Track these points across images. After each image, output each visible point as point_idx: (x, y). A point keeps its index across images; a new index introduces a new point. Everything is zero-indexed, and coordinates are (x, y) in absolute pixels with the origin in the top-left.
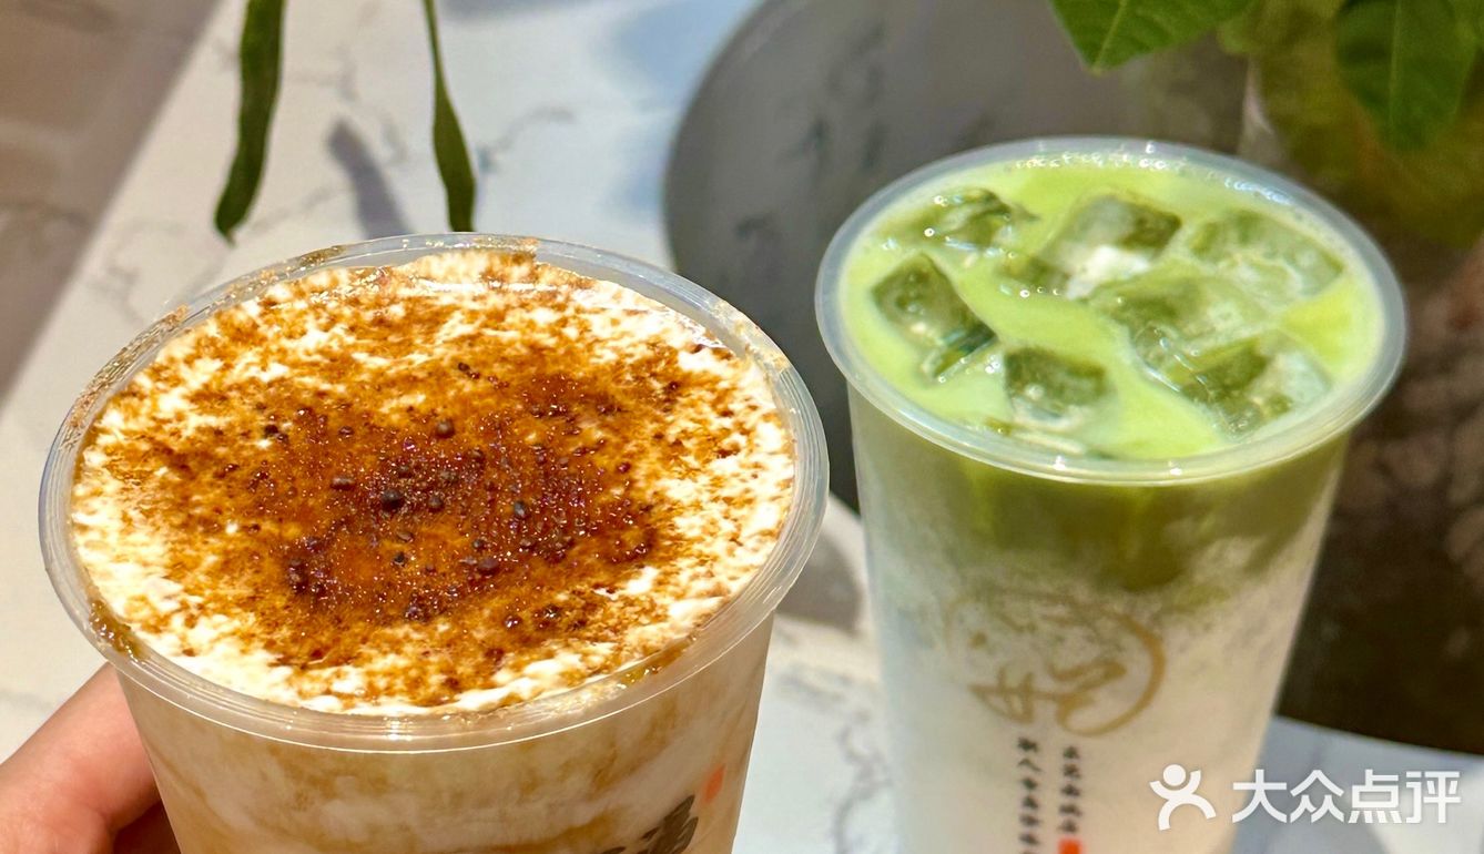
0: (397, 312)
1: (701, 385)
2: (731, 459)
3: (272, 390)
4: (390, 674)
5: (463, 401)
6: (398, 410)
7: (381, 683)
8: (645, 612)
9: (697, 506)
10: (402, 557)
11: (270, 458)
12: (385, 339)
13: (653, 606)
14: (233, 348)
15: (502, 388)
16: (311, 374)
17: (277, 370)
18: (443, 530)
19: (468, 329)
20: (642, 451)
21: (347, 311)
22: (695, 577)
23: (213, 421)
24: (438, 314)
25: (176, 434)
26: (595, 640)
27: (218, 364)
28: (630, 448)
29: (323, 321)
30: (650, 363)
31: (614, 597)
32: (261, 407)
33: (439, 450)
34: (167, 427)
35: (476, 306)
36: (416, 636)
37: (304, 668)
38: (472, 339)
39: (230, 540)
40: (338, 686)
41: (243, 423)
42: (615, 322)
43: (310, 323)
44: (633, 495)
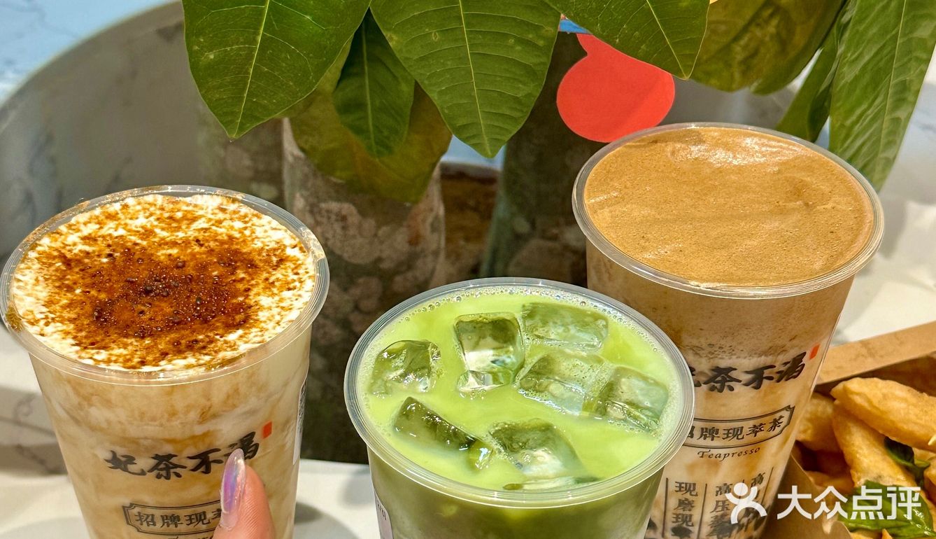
0: (179, 215)
1: (291, 261)
2: (291, 292)
3: (116, 240)
4: (119, 356)
5: (193, 255)
6: (163, 255)
7: (114, 358)
8: (230, 347)
9: (270, 308)
10: (142, 312)
11: (105, 266)
12: (170, 224)
13: (235, 344)
14: (105, 221)
15: (211, 251)
16: (135, 235)
17: (121, 232)
18: (163, 304)
19: (206, 226)
20: (257, 284)
21: (158, 212)
22: (256, 336)
23: (87, 248)
24: (196, 217)
25: (70, 251)
26: (206, 354)
27: (98, 226)
28: (253, 282)
29: (147, 214)
30: (275, 250)
31: (222, 339)
32: (109, 246)
33: (176, 272)
34: (68, 248)
35: (212, 217)
36: (135, 343)
37: (86, 348)
38: (206, 230)
39: (76, 295)
40: (96, 357)
41: (100, 251)
42: (266, 231)
43: (141, 215)
44: (247, 301)
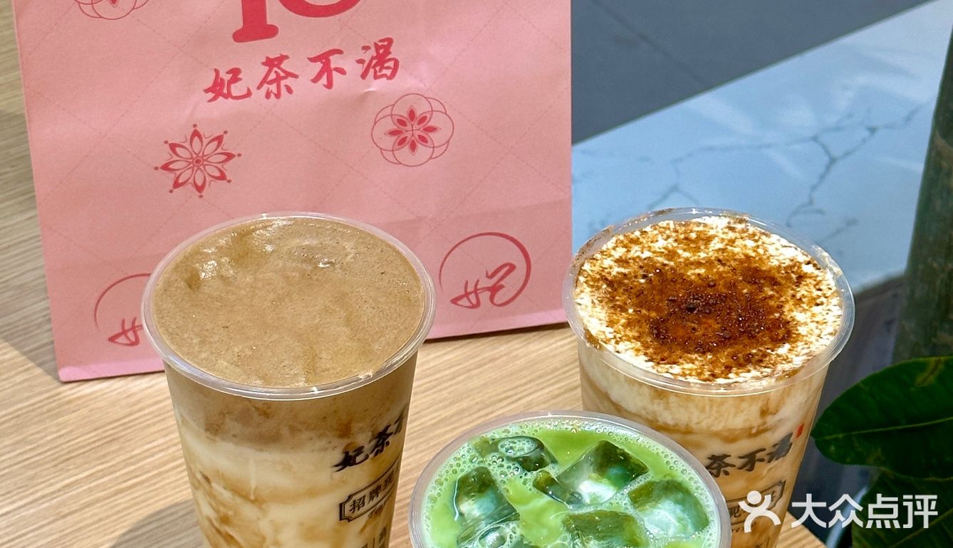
0: (693, 236)
1: (811, 278)
2: (820, 307)
3: (645, 261)
4: (691, 370)
5: (720, 274)
6: (694, 274)
7: (687, 372)
8: (784, 360)
9: (806, 323)
10: (694, 329)
11: (645, 286)
12: (689, 245)
13: (788, 358)
14: (630, 245)
15: (734, 270)
16: (661, 256)
17: (647, 254)
18: (710, 321)
19: (721, 246)
20: (787, 301)
21: (674, 234)
22: (803, 349)
23: (623, 270)
24: (709, 237)
25: (609, 273)
26: (765, 367)
27: (625, 250)
28: (783, 299)
29: (665, 237)
30: (791, 267)
31: (773, 353)
32: (641, 267)
33: (710, 292)
34: (606, 271)
35: (724, 236)
36: (699, 358)
37: (658, 363)
38: (723, 250)
39: (630, 315)
40: (671, 371)
41: (635, 272)
42: (777, 249)
43: (660, 238)
44: (783, 317)
